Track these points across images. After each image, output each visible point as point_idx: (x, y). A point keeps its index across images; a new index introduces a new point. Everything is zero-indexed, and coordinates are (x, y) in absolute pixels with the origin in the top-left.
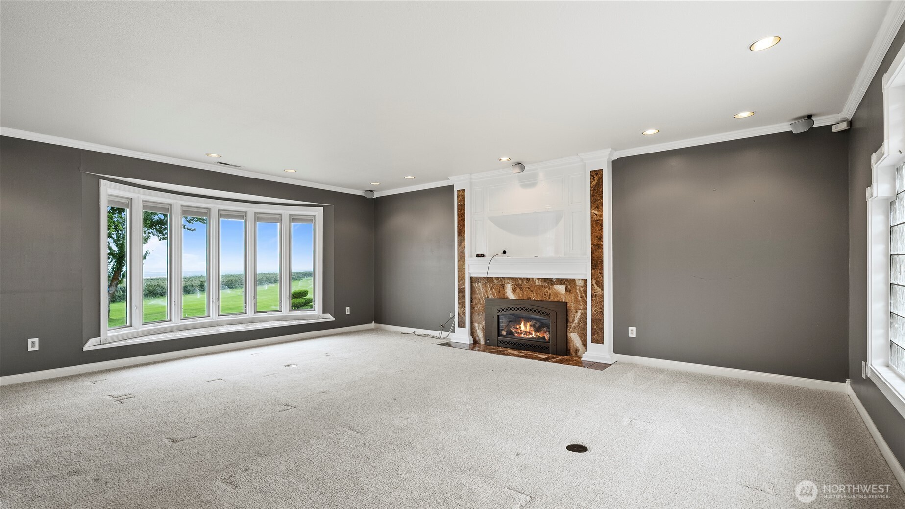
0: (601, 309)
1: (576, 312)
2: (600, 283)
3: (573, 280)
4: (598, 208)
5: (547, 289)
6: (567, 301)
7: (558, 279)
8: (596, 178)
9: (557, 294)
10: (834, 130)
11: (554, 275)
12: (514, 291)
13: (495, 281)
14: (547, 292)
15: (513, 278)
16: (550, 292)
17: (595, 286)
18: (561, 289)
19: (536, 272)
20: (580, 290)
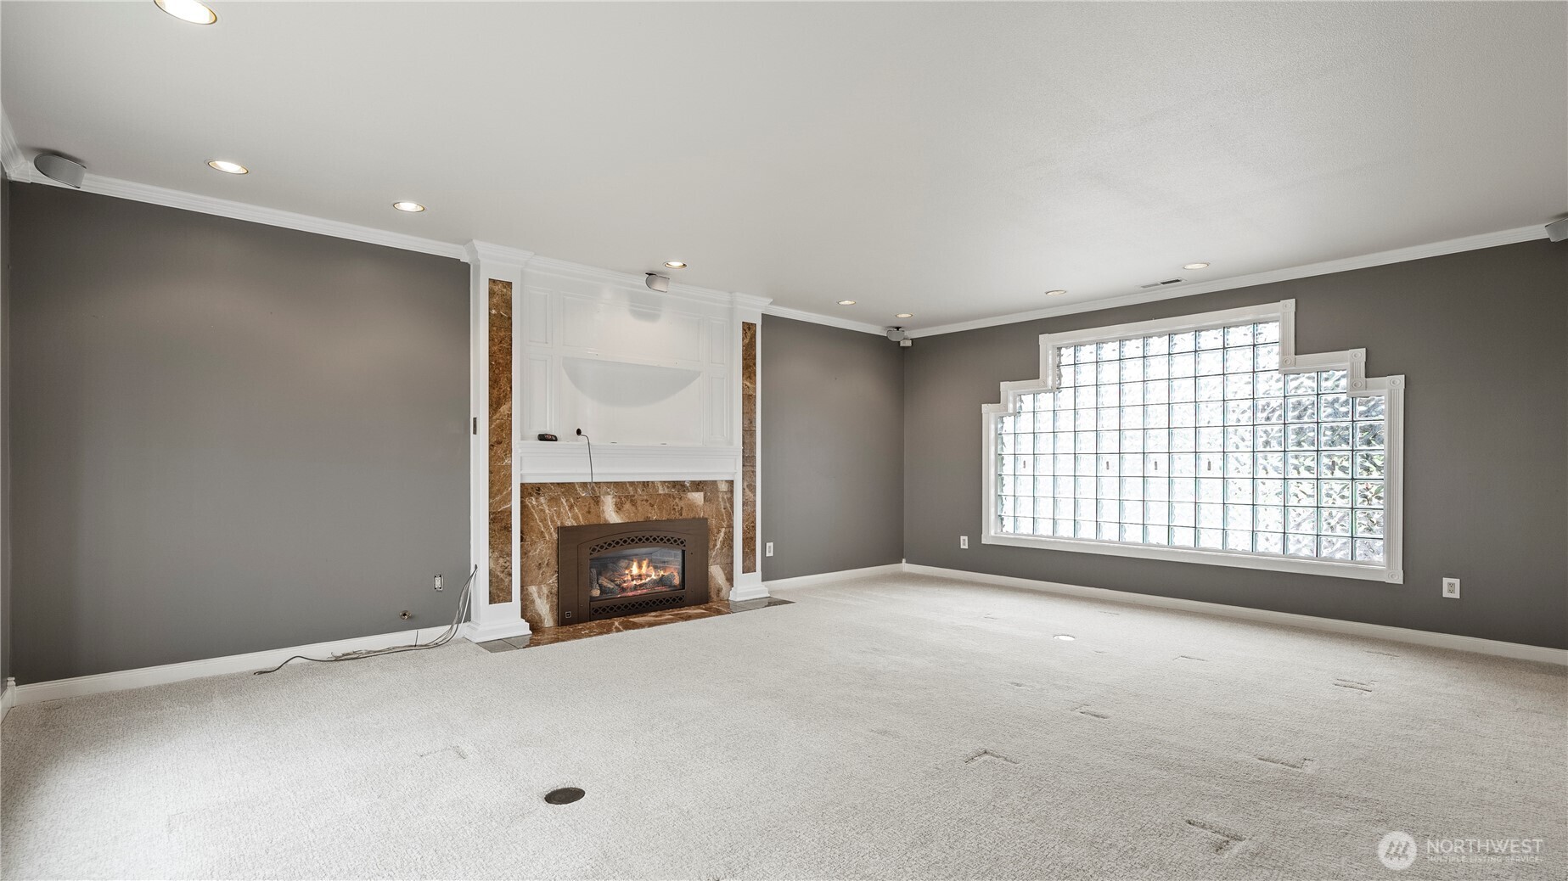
0: (753, 522)
1: (719, 532)
2: (751, 487)
3: (714, 483)
4: (750, 377)
5: (677, 500)
6: (707, 517)
7: (693, 483)
8: (749, 334)
9: (692, 506)
10: (902, 345)
11: (687, 475)
12: (619, 507)
13: (579, 489)
14: (677, 505)
15: (617, 484)
16: (682, 504)
17: (747, 490)
18: (697, 497)
19: (659, 472)
20: (723, 498)
